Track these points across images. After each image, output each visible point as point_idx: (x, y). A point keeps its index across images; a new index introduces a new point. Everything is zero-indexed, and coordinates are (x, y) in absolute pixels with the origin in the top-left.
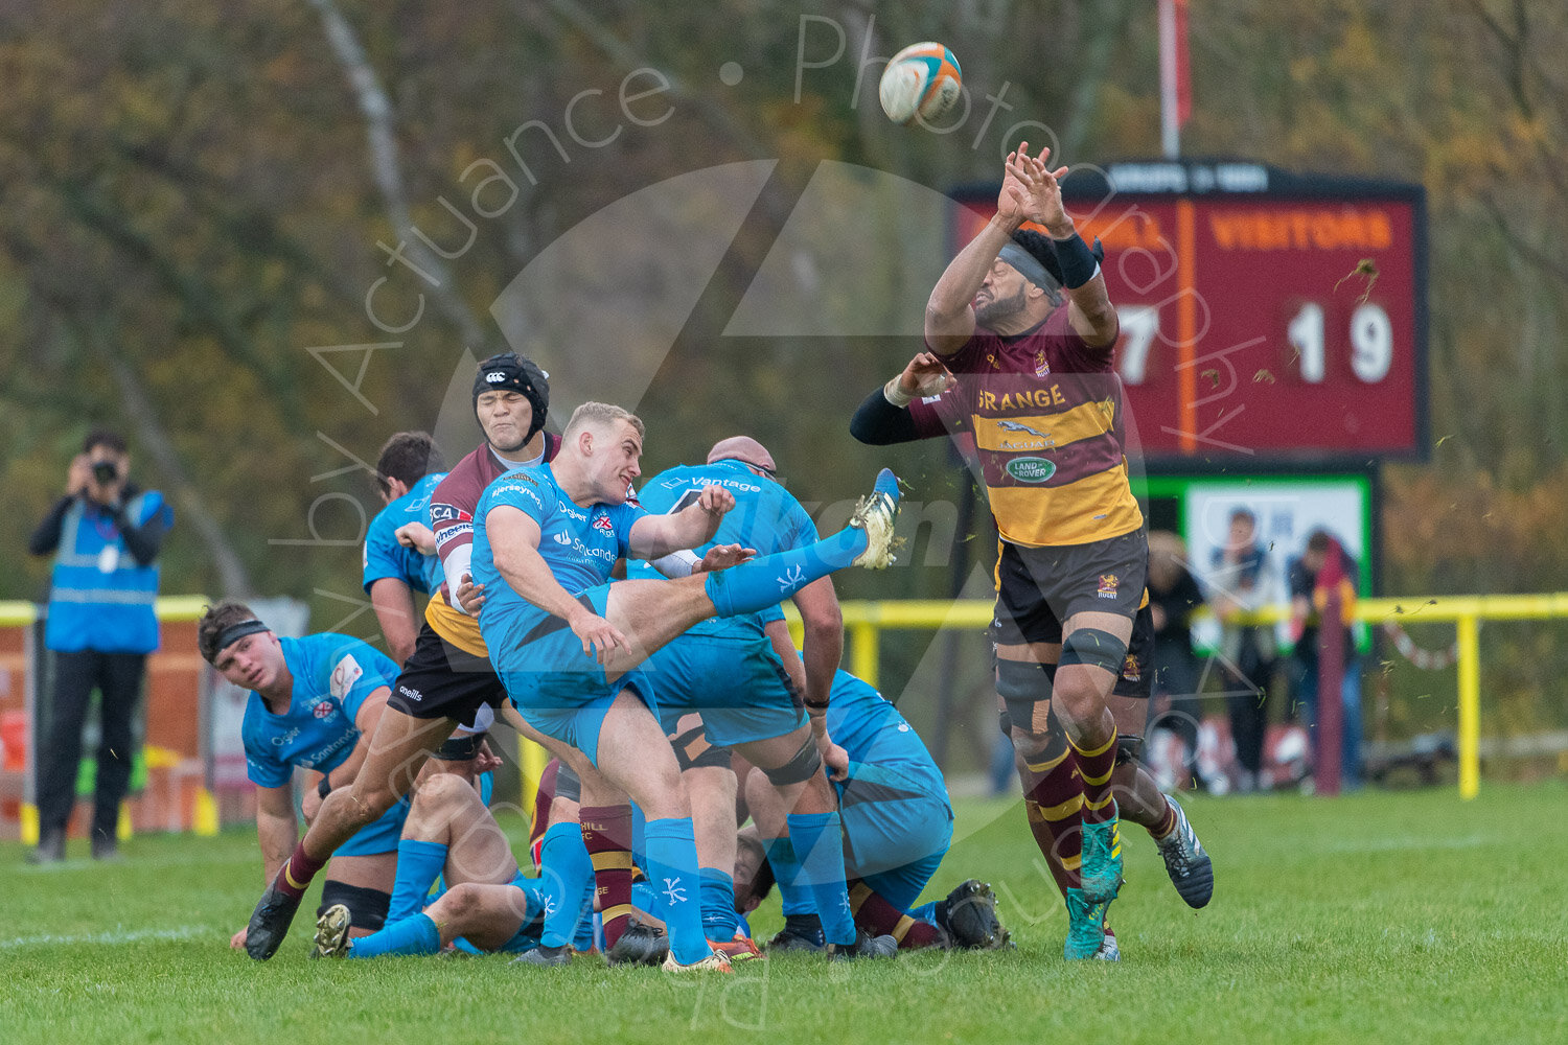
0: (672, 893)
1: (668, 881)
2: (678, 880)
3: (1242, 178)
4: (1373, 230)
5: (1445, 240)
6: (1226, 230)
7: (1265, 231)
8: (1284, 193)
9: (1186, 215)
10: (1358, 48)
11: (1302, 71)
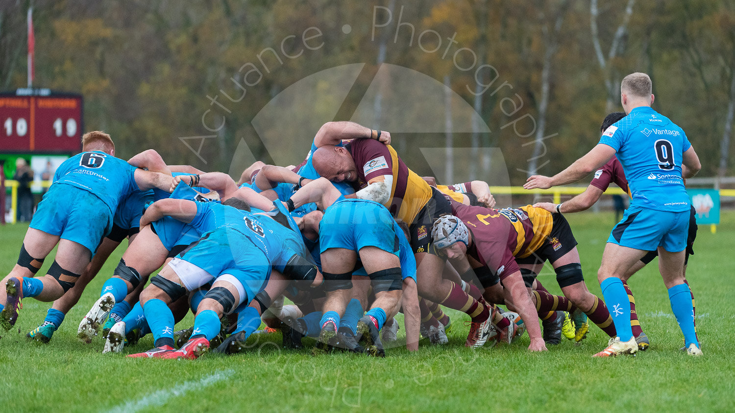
0: (617, 311)
1: (615, 306)
2: (619, 305)
3: (45, 92)
4: (71, 104)
5: (87, 106)
6: (41, 103)
7: (49, 104)
8: (54, 95)
9: (32, 101)
10: (68, 65)
11: (57, 69)
